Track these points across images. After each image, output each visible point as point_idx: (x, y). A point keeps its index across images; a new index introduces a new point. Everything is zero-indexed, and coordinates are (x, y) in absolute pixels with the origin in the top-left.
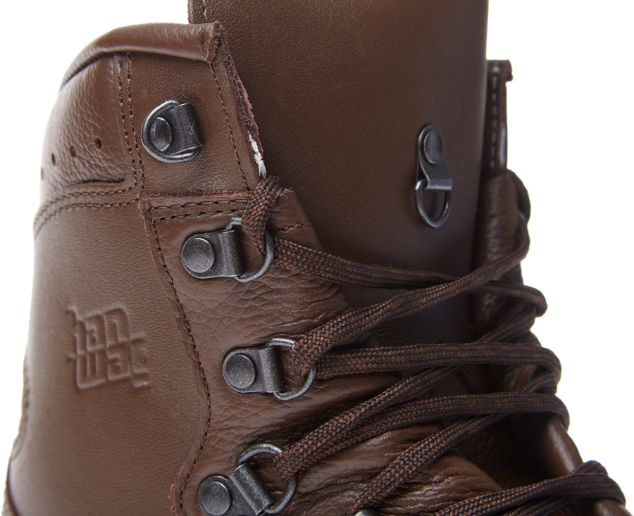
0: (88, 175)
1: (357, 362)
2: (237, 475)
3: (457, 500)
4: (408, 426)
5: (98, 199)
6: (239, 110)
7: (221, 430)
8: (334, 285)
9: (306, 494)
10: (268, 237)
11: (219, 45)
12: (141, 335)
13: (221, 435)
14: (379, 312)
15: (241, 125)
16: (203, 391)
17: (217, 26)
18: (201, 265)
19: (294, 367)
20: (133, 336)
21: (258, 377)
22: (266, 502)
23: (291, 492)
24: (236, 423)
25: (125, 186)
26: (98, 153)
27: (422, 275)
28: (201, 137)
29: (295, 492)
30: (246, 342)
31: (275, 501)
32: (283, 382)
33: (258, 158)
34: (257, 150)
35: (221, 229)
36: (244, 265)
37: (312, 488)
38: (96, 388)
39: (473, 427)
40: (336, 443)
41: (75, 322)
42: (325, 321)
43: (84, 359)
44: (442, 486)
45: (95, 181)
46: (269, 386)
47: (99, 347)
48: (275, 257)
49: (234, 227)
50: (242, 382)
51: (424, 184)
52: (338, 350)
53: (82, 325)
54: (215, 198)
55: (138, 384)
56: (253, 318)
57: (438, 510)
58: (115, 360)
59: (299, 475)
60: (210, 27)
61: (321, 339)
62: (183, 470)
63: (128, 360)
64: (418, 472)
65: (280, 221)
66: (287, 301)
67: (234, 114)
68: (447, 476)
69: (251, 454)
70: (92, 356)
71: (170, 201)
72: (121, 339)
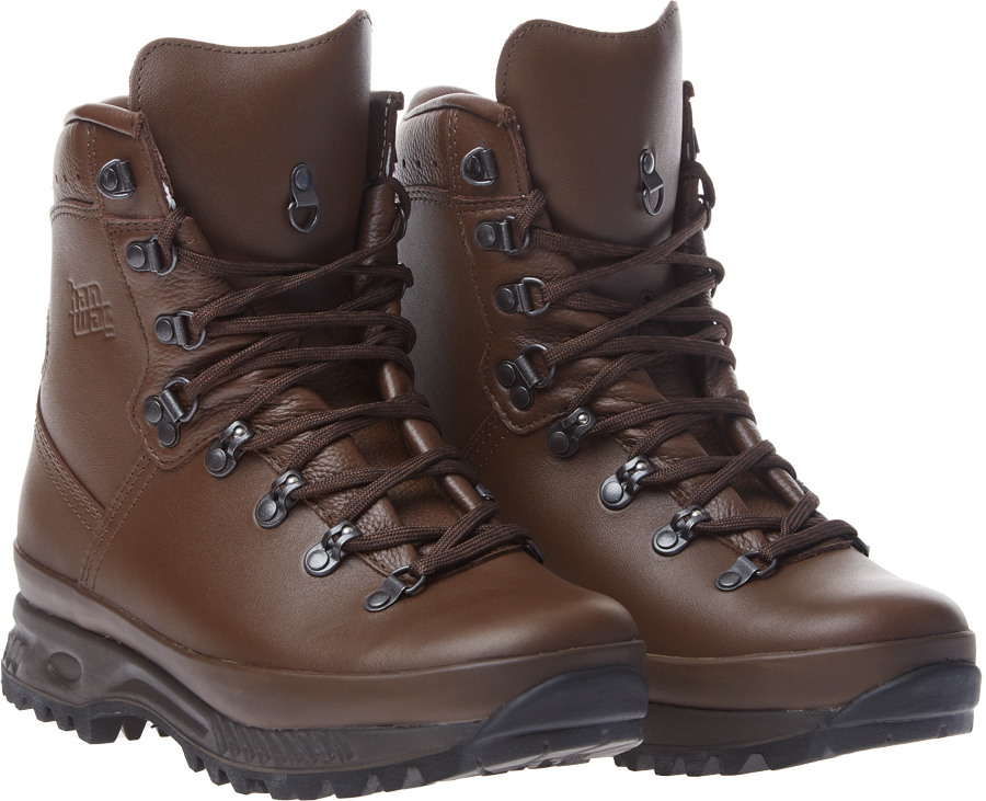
0: (74, 195)
1: (233, 326)
2: (164, 396)
3: (296, 416)
4: (268, 368)
5: (79, 213)
6: (156, 168)
7: (155, 367)
8: (218, 278)
9: (207, 410)
10: (173, 249)
11: (142, 128)
12: (108, 303)
13: (156, 370)
14: (250, 294)
15: (157, 177)
16: (144, 341)
17: (140, 116)
18: (138, 262)
19: (195, 330)
20: (104, 304)
21: (174, 336)
22: (180, 414)
23: (195, 408)
24: (164, 363)
25: (95, 207)
26: (78, 183)
27: (291, 266)
28: (135, 183)
29: (198, 408)
30: (167, 312)
31: (186, 413)
32: (189, 338)
33: (169, 197)
34: (167, 192)
35: (148, 241)
36: (163, 265)
37: (210, 406)
38: (84, 335)
39: (315, 368)
40: (221, 377)
41: (73, 290)
42: (212, 300)
43: (78, 315)
44: (288, 407)
45: (79, 200)
46: (180, 340)
47: (86, 308)
48: (178, 260)
49: (155, 241)
50: (166, 338)
51: (295, 205)
52: (219, 319)
53: (77, 292)
54: (145, 221)
55: (108, 335)
56: (169, 297)
57: (283, 422)
58: (95, 318)
59: (201, 397)
60: (137, 114)
61: (208, 312)
62: (135, 392)
63: (101, 318)
64: (272, 398)
65: (184, 236)
66: (191, 287)
67: (152, 170)
68: (292, 400)
69: (171, 383)
70: (82, 313)
71: (118, 221)
72: (98, 305)
